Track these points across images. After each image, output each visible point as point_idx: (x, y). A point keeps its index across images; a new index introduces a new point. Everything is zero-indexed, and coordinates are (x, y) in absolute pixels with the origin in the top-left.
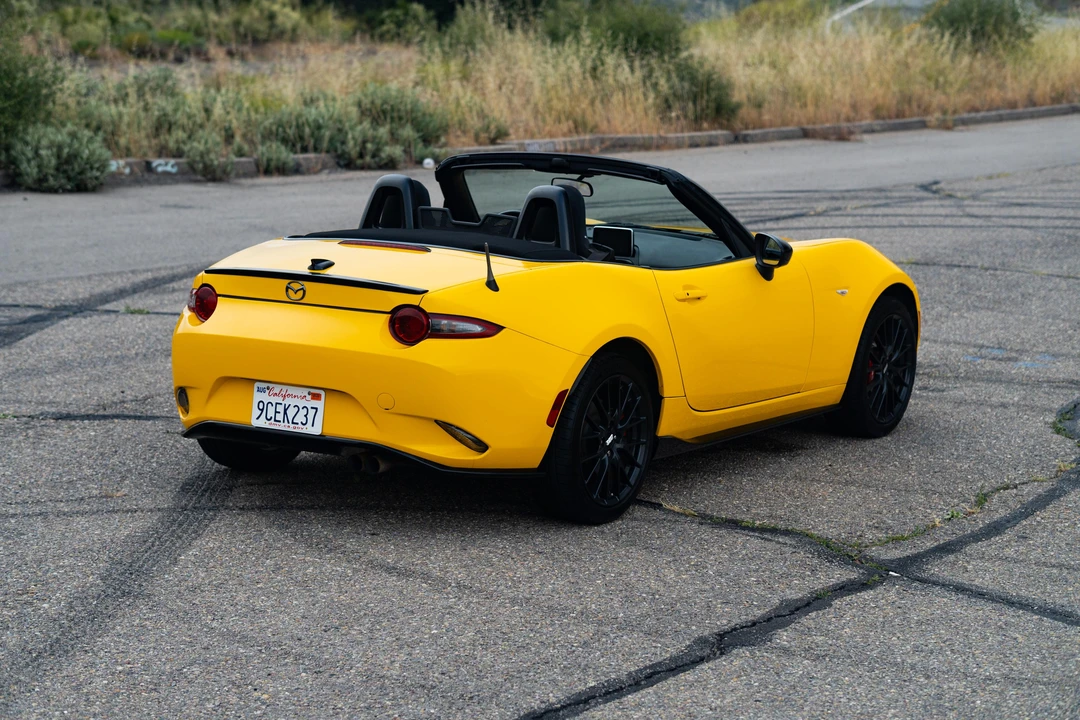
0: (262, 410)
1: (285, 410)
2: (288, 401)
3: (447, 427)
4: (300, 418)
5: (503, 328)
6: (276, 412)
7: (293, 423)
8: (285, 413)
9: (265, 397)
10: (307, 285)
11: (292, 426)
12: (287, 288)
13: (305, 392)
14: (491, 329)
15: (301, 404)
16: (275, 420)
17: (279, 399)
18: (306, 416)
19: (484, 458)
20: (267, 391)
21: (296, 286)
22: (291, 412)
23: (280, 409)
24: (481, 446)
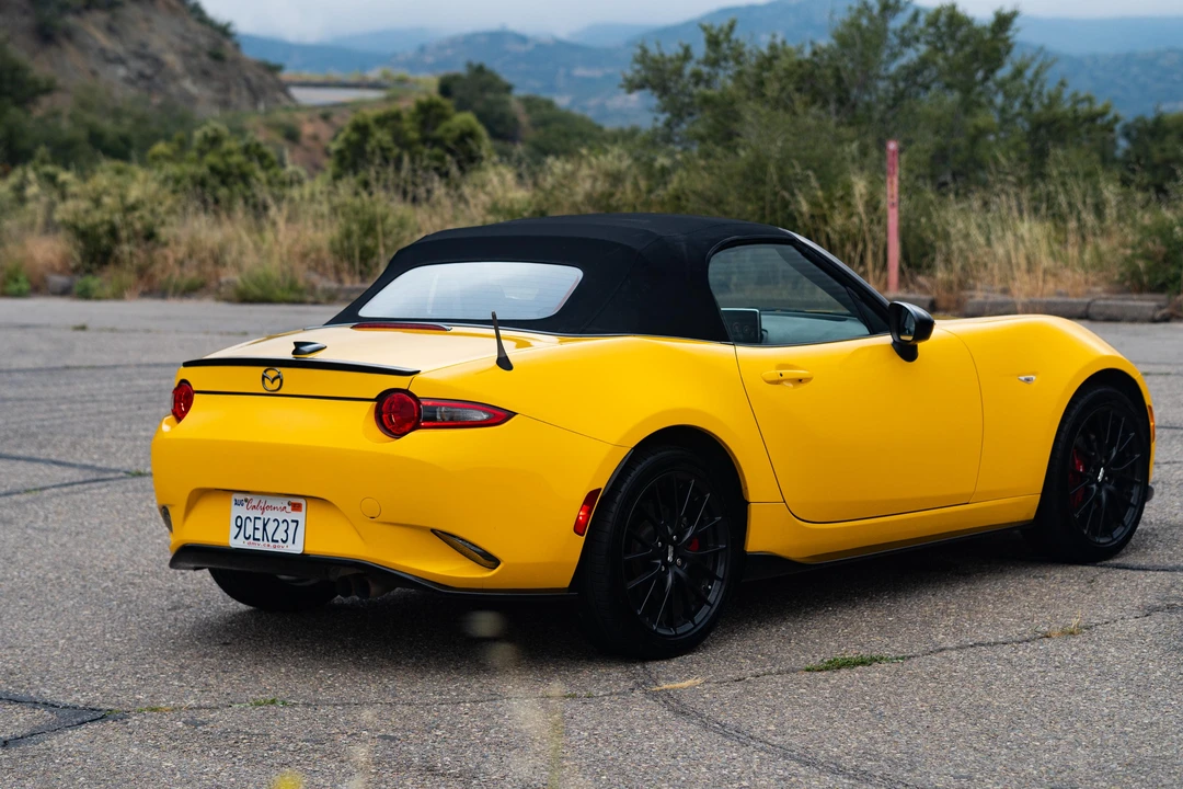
0: (240, 527)
1: (265, 525)
2: (268, 514)
3: (447, 538)
4: (280, 535)
5: (515, 414)
6: (255, 529)
7: (273, 541)
8: (264, 529)
9: (243, 511)
10: (285, 371)
11: (272, 544)
12: (264, 377)
13: (284, 502)
14: (499, 416)
15: (281, 516)
16: (254, 539)
17: (258, 513)
18: (286, 531)
19: (494, 576)
20: (245, 504)
21: (272, 374)
22: (271, 528)
23: (259, 524)
24: (490, 561)
